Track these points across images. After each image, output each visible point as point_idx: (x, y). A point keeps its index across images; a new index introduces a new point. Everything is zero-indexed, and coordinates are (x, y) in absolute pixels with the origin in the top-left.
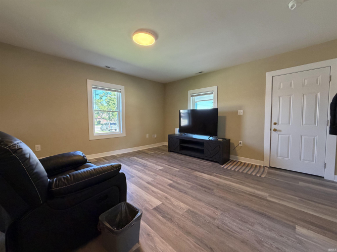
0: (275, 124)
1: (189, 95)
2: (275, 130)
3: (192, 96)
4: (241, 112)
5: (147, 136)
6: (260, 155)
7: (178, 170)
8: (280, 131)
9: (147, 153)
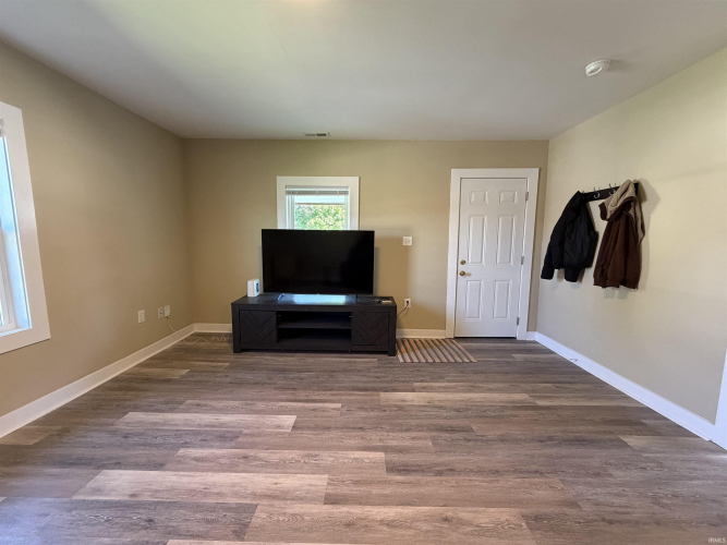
0: (463, 263)
1: (281, 190)
2: (463, 274)
3: (289, 193)
4: (408, 241)
5: (141, 316)
6: (438, 320)
7: (339, 405)
8: (469, 275)
9: (168, 381)
